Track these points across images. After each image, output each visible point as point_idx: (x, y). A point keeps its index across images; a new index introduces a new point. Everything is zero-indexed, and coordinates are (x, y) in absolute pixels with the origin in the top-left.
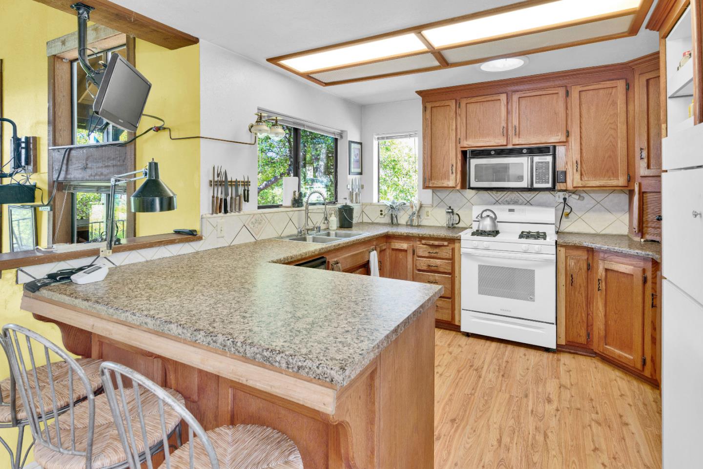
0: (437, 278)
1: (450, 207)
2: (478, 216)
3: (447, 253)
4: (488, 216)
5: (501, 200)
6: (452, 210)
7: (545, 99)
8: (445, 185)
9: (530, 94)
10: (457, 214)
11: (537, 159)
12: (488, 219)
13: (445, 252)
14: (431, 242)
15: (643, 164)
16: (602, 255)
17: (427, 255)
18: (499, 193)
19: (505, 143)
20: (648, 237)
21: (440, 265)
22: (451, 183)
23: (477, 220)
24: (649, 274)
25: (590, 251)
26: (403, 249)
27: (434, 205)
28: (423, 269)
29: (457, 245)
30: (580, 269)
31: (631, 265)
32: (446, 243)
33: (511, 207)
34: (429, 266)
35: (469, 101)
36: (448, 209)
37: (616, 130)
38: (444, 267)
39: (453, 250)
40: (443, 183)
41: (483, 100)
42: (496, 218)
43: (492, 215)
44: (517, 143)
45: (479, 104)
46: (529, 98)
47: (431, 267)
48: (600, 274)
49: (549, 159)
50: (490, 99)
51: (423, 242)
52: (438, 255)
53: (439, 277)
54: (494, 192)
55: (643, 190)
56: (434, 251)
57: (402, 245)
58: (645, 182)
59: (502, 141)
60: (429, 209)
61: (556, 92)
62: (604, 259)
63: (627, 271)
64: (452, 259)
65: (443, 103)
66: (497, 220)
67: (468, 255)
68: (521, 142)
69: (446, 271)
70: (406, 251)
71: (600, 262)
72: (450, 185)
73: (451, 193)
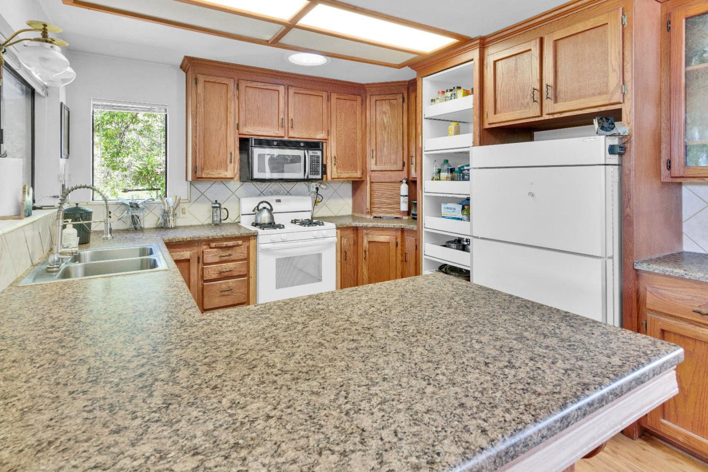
0: (231, 284)
1: (216, 201)
2: (255, 209)
3: (242, 253)
4: (264, 208)
5: (265, 191)
6: (220, 204)
7: (313, 99)
8: (222, 176)
9: (302, 92)
10: (225, 209)
11: (311, 153)
12: (265, 211)
13: (239, 253)
14: (225, 244)
15: (373, 161)
16: (365, 231)
17: (217, 259)
18: (264, 184)
19: (283, 135)
20: (375, 215)
21: (235, 268)
22: (229, 174)
23: (254, 213)
24: (399, 240)
25: (356, 229)
26: (183, 258)
27: (193, 200)
28: (212, 278)
29: (252, 242)
30: (350, 245)
31: (388, 235)
32: (240, 242)
33: (278, 198)
34: (221, 273)
35: (249, 85)
36: (214, 204)
37: (356, 133)
38: (238, 269)
39: (248, 248)
40: (219, 174)
41: (263, 87)
42: (272, 209)
43: (269, 207)
44: (293, 136)
45: (258, 89)
46: (301, 95)
47: (223, 274)
48: (364, 246)
49: (319, 153)
50: (270, 87)
51: (213, 245)
52: (232, 258)
53: (233, 282)
54: (259, 183)
55: (372, 180)
56: (227, 254)
57: (182, 253)
58: (374, 174)
59: (281, 133)
60: (186, 206)
61: (321, 95)
62: (367, 234)
63: (385, 241)
64: (247, 259)
65: (220, 80)
66: (273, 211)
67: (267, 251)
68: (296, 135)
69: (242, 273)
70: (189, 260)
71: (365, 237)
72: (228, 176)
73: (214, 185)
